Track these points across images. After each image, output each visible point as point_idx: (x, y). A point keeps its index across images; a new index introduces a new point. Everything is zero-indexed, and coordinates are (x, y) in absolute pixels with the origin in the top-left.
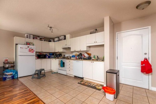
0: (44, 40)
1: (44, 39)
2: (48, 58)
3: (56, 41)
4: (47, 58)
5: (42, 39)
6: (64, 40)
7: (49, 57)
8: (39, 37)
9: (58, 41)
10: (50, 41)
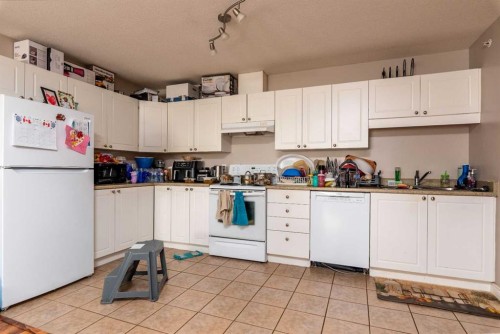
0: (112, 86)
1: (111, 81)
2: (138, 182)
3: (178, 99)
4: (134, 179)
5: (105, 83)
6: (229, 98)
7: (143, 179)
8: (89, 66)
9: (189, 98)
10: (144, 97)
